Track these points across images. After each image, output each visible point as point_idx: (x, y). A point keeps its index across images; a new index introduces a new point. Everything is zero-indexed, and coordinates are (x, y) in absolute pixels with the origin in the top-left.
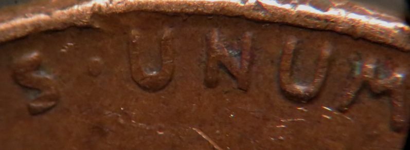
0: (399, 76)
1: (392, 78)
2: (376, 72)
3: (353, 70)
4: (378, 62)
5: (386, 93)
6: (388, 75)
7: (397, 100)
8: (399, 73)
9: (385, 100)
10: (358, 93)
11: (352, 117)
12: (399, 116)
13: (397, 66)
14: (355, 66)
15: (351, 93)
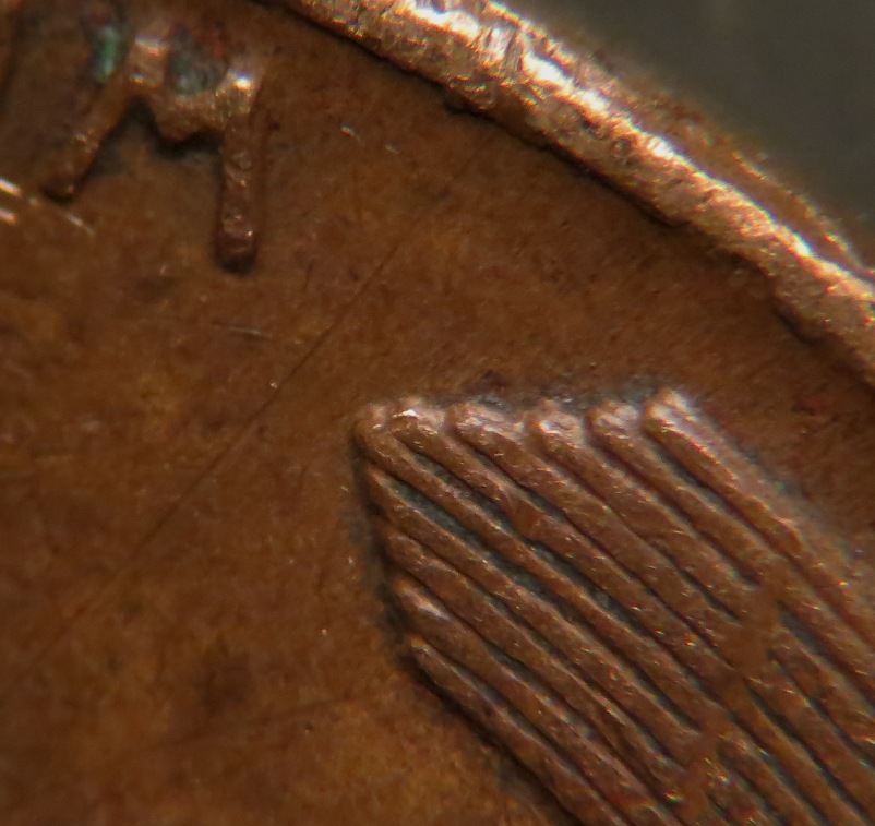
0: (243, 83)
1: (222, 90)
2: (171, 66)
3: (96, 56)
4: (178, 32)
5: (203, 139)
6: (210, 80)
7: (236, 166)
8: (244, 73)
9: (200, 162)
10: (112, 137)
11: (90, 218)
12: (239, 217)
13: (241, 49)
14: (102, 44)
15: (87, 138)
